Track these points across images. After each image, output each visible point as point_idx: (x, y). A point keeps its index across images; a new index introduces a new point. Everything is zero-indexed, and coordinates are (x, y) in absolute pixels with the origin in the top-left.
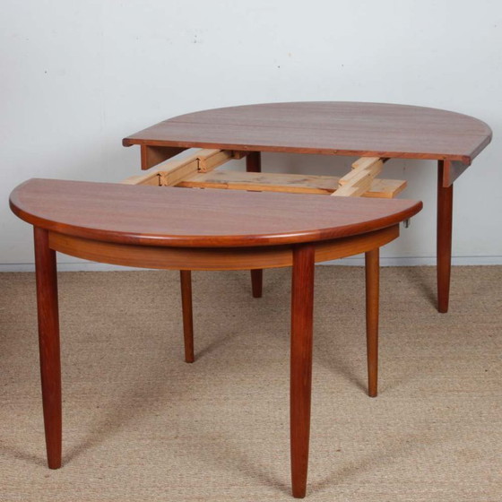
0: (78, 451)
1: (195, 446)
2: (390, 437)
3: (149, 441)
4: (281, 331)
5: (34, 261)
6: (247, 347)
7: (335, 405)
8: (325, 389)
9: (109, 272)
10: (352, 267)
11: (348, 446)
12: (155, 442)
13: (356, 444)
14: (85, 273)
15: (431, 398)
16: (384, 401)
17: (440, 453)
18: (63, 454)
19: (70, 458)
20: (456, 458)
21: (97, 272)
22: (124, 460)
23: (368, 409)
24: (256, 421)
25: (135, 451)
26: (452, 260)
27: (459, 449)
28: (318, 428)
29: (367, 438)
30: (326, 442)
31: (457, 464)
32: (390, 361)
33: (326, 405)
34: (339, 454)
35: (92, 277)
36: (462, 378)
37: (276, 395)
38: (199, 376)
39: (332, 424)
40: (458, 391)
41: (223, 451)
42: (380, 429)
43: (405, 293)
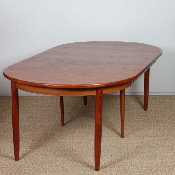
0: (25, 154)
1: (64, 154)
2: (128, 151)
3: (49, 152)
5: (11, 92)
6: (82, 121)
7: (110, 140)
8: (107, 135)
10: (116, 95)
11: (115, 154)
12: (51, 152)
13: (117, 153)
14: (29, 96)
15: (142, 138)
16: (127, 139)
17: (145, 157)
19: (23, 157)
20: (150, 158)
21: (33, 96)
22: (41, 158)
23: (121, 142)
24: (84, 145)
25: (45, 155)
26: (149, 93)
27: (151, 155)
28: (105, 148)
29: (121, 152)
30: (107, 153)
31: (150, 160)
32: (129, 126)
33: (107, 140)
34: (112, 156)
35: (31, 97)
36: (152, 132)
37: (91, 137)
38: (66, 130)
39: (109, 147)
40: (151, 136)
41: (73, 155)
42: (125, 149)
43: (134, 104)
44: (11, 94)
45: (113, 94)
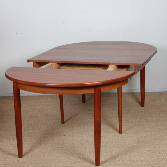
0: (28, 152)
1: (65, 150)
2: (126, 146)
3: (50, 149)
5: (13, 93)
6: (81, 119)
7: (109, 136)
8: (105, 132)
10: (114, 93)
11: (113, 149)
12: (52, 149)
13: (115, 149)
14: (30, 96)
15: (139, 134)
17: (142, 151)
18: (23, 153)
19: (25, 155)
20: (147, 153)
21: (34, 96)
22: (42, 155)
23: (119, 138)
24: (84, 142)
25: (46, 152)
26: (145, 90)
27: (148, 150)
28: (103, 144)
29: (119, 147)
30: (106, 148)
31: (148, 155)
32: (126, 122)
33: (106, 137)
35: (32, 97)
36: (149, 128)
37: (90, 134)
38: (66, 128)
39: (108, 143)
40: (148, 132)
41: (73, 151)
42: (123, 144)
43: (131, 101)
44: (13, 94)
45: (111, 92)
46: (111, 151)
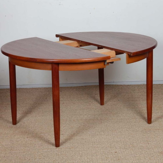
1: (63, 151)
2: (134, 147)
3: (46, 150)
4: (93, 109)
6: (81, 115)
7: (114, 135)
8: (110, 130)
9: (30, 88)
10: (118, 85)
11: (119, 150)
12: (49, 150)
13: (122, 150)
14: (21, 89)
15: (149, 132)
16: (132, 134)
17: (153, 153)
20: (159, 155)
21: (26, 88)
22: (37, 157)
23: (126, 137)
24: (85, 142)
25: (41, 154)
27: (160, 151)
28: (108, 144)
29: (126, 148)
30: (111, 149)
31: (159, 157)
32: (133, 119)
33: (110, 135)
34: (116, 153)
35: (24, 90)
36: (160, 125)
37: (92, 132)
38: (64, 126)
39: (113, 143)
40: (158, 130)
41: (74, 153)
42: (130, 144)
43: (137, 94)
45: (114, 84)
46: (117, 152)
